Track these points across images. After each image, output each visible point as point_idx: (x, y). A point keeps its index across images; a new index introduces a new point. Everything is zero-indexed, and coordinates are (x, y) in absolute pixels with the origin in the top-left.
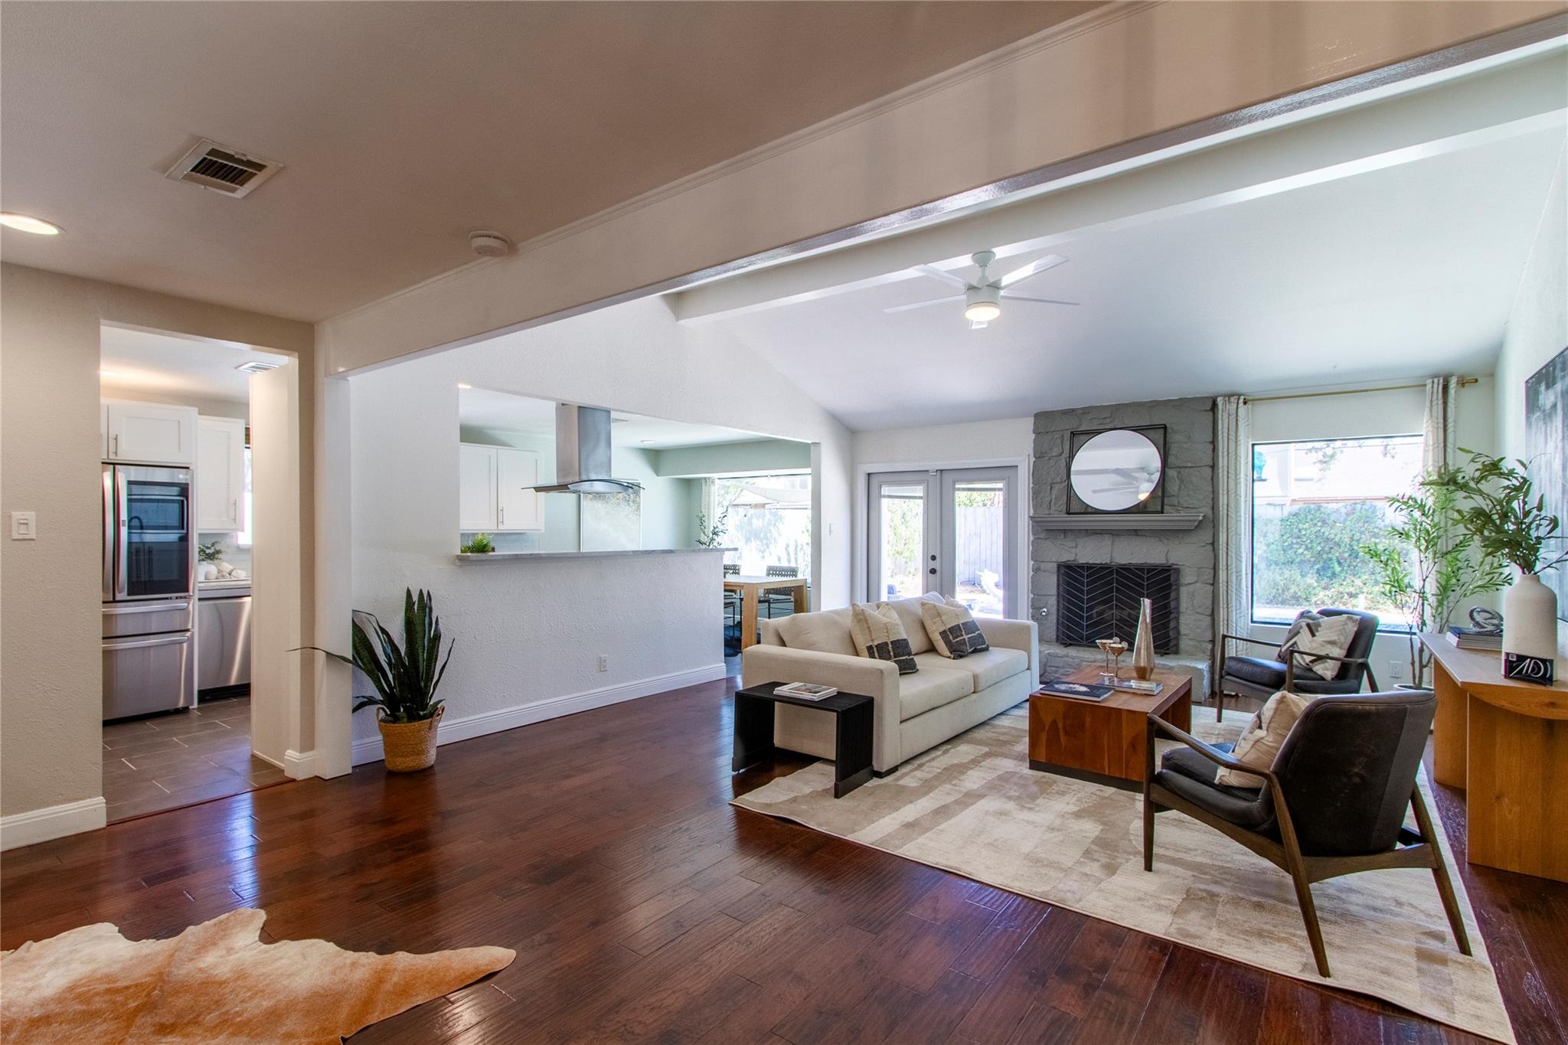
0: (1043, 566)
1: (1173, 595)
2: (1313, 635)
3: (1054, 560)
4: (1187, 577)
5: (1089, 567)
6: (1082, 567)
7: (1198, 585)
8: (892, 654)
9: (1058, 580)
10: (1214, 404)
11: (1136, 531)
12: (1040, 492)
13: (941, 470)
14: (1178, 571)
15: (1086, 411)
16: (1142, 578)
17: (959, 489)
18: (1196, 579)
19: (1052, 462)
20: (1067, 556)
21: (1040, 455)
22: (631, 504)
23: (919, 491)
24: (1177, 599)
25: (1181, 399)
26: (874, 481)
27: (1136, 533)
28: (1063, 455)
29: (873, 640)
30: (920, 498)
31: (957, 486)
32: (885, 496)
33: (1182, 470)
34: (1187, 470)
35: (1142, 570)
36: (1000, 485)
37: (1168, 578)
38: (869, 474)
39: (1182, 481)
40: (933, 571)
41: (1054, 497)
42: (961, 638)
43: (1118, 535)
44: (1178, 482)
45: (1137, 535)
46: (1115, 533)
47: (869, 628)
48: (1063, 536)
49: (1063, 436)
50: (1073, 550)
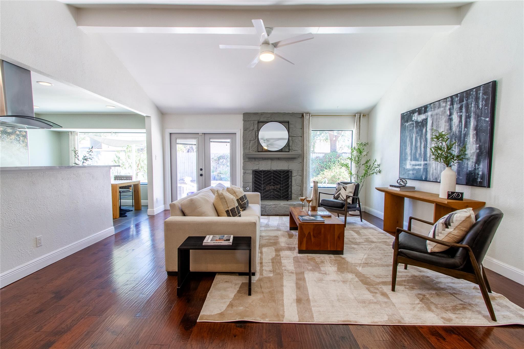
0: (247, 171)
1: (290, 180)
2: (346, 190)
3: (251, 169)
4: (294, 174)
5: (264, 171)
6: (261, 171)
7: (297, 176)
8: (237, 213)
9: (253, 177)
10: (303, 115)
11: (278, 158)
12: (246, 144)
13: (204, 133)
14: (291, 172)
15: (262, 114)
16: (281, 175)
17: (212, 142)
18: (297, 174)
19: (250, 133)
20: (256, 168)
21: (245, 129)
22: (21, 143)
23: (194, 142)
24: (291, 181)
25: (292, 113)
26: (173, 136)
27: (279, 159)
28: (254, 130)
30: (195, 145)
31: (211, 140)
32: (178, 144)
33: (293, 137)
34: (295, 137)
35: (281, 172)
36: (229, 140)
37: (288, 175)
38: (171, 134)
39: (293, 141)
40: (201, 175)
41: (251, 146)
42: (244, 202)
43: (273, 160)
44: (292, 142)
45: (279, 160)
46: (272, 159)
47: (226, 201)
48: (254, 160)
49: (254, 123)
50: (258, 166)
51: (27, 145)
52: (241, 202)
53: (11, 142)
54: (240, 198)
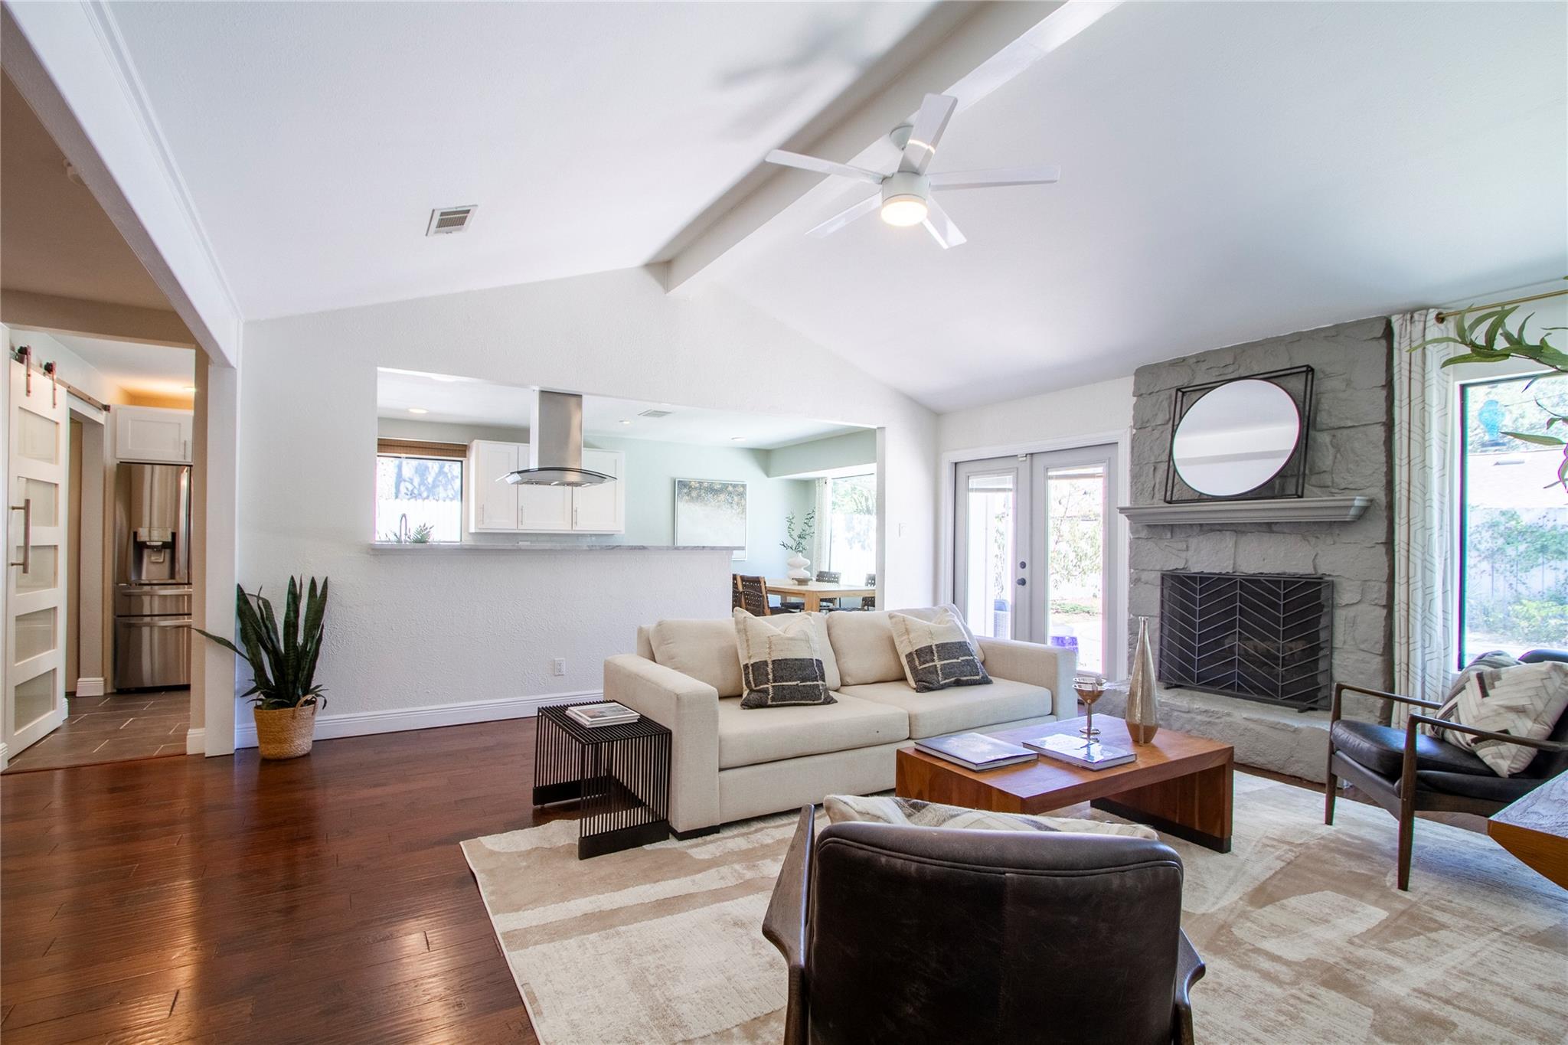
0: (1145, 576)
1: (1324, 622)
2: (1485, 694)
3: (1158, 568)
4: (1346, 595)
5: (1203, 578)
6: (1192, 578)
7: (1360, 607)
8: (771, 677)
9: (1162, 595)
10: (1389, 327)
11: (1269, 525)
12: (1140, 476)
13: (1032, 454)
14: (1332, 585)
15: (1200, 359)
16: (1277, 596)
17: (1051, 478)
18: (1359, 598)
19: (1156, 433)
20: (1175, 563)
21: (1141, 424)
22: (735, 506)
23: (1008, 481)
24: (1331, 627)
25: (1336, 326)
26: (962, 471)
27: (1269, 527)
28: (1164, 427)
29: (750, 658)
30: (1010, 490)
31: (1050, 474)
32: (972, 490)
33: (1338, 433)
34: (1345, 432)
35: (1277, 583)
36: (1101, 469)
37: (1317, 595)
38: (956, 464)
39: (1337, 448)
40: (1023, 582)
41: (1158, 481)
42: (931, 664)
43: (1243, 533)
44: (1332, 451)
45: (1272, 532)
46: (1238, 529)
47: (747, 641)
48: (1169, 535)
49: (1170, 396)
50: (1184, 555)
51: (744, 511)
52: (917, 663)
53: (719, 507)
54: (920, 649)
